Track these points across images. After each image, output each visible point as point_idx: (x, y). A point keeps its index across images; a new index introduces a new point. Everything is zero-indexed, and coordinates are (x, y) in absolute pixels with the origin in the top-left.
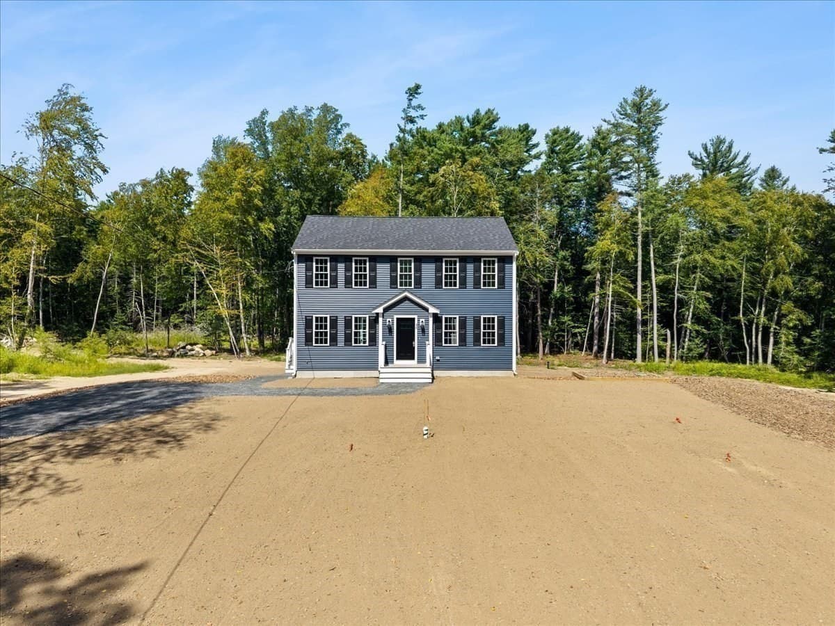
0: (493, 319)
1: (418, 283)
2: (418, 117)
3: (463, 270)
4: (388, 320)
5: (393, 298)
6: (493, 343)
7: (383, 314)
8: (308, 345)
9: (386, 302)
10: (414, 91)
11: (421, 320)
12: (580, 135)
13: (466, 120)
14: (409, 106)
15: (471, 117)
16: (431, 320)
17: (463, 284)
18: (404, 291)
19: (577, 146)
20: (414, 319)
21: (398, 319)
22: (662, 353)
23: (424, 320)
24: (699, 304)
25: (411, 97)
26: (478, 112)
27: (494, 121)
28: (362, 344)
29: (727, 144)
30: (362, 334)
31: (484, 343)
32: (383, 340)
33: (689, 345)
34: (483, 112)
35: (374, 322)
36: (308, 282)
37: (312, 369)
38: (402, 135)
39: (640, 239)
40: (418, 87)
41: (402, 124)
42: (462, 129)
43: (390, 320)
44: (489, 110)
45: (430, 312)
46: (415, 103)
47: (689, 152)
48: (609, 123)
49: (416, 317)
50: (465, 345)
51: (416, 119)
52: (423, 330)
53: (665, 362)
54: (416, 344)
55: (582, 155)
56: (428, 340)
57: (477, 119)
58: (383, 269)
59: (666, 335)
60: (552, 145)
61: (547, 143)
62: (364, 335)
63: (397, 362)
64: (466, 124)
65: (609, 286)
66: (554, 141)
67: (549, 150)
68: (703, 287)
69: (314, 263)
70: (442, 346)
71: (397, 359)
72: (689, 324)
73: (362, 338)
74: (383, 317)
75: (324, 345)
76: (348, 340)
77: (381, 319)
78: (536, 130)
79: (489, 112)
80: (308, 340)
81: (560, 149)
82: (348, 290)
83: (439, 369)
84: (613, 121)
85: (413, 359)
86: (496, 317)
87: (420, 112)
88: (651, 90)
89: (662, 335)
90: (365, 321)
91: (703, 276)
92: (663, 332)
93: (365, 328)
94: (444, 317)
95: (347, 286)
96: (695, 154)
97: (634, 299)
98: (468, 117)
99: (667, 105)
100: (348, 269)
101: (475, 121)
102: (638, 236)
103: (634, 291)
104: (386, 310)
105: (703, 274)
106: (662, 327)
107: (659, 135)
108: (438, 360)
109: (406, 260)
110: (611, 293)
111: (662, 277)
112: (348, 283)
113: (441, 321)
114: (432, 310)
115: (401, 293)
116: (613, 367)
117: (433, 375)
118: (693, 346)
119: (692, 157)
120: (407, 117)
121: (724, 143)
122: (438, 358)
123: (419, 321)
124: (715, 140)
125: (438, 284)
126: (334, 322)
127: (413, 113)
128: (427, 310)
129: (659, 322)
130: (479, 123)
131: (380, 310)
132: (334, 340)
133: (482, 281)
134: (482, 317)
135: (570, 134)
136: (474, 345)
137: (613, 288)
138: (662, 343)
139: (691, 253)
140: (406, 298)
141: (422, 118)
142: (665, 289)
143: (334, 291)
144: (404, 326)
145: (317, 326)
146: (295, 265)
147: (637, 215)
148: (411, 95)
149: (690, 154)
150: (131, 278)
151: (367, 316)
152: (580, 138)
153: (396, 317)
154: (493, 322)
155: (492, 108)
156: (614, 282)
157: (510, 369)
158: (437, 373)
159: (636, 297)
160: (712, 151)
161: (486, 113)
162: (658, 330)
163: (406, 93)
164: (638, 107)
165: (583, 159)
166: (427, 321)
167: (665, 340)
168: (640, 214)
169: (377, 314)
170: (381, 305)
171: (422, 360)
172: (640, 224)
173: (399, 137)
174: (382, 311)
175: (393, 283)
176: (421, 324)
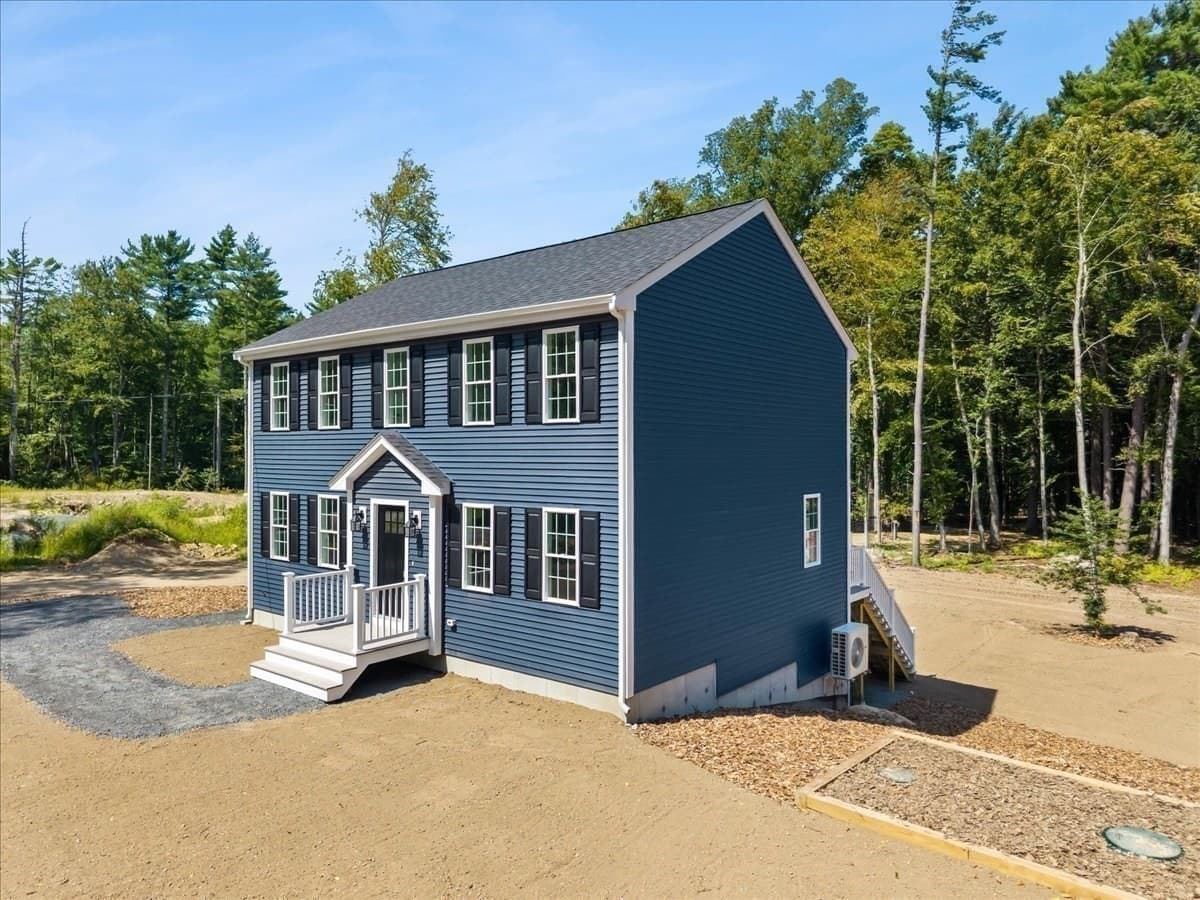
0: (572, 518)
1: (418, 413)
3: (504, 369)
4: (360, 509)
5: (362, 453)
6: (573, 596)
8: (265, 556)
9: (351, 463)
11: (415, 513)
17: (504, 411)
20: (404, 508)
21: (380, 508)
23: (419, 513)
30: (334, 540)
31: (552, 593)
36: (265, 420)
37: (271, 608)
43: (364, 509)
49: (406, 503)
50: (509, 596)
52: (419, 541)
54: (406, 577)
58: (362, 380)
69: (272, 378)
70: (461, 588)
73: (333, 548)
74: (354, 504)
75: (283, 558)
76: (312, 550)
77: (349, 507)
80: (265, 544)
82: (312, 435)
86: (576, 512)
90: (335, 510)
93: (335, 526)
94: (465, 506)
95: (311, 425)
108: (453, 628)
109: (397, 352)
112: (312, 417)
113: (460, 519)
122: (452, 620)
125: (453, 414)
126: (295, 508)
131: (342, 484)
132: (295, 548)
133: (546, 398)
134: (545, 511)
136: (527, 597)
140: (388, 454)
143: (294, 437)
144: (391, 527)
145: (275, 516)
151: (338, 498)
153: (373, 501)
154: (572, 527)
157: (612, 686)
158: (452, 663)
166: (426, 517)
175: (376, 415)
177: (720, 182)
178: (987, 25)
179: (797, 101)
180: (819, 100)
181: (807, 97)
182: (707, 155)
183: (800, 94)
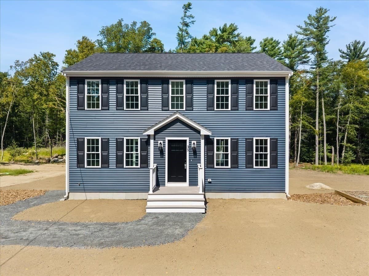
0: (266, 141)
1: (190, 105)
2: (190, 22)
3: (235, 92)
4: (159, 142)
5: (165, 120)
6: (266, 165)
7: (155, 135)
8: (80, 167)
9: (157, 124)
10: (188, 7)
11: (193, 142)
12: (279, 41)
13: (219, 30)
14: (185, 16)
15: (222, 28)
16: (203, 142)
17: (235, 106)
18: (175, 113)
19: (277, 48)
20: (186, 140)
21: (169, 141)
22: (329, 160)
23: (195, 142)
24: (351, 132)
25: (186, 11)
26: (225, 25)
27: (234, 30)
28: (134, 166)
29: (361, 44)
30: (134, 156)
31: (257, 165)
32: (154, 163)
33: (345, 155)
34: (228, 26)
35: (146, 144)
36: (80, 105)
37: (85, 191)
38: (180, 33)
39: (318, 94)
40: (189, 5)
41: (181, 26)
42: (216, 35)
43: (162, 142)
44: (231, 24)
45: (201, 134)
46: (188, 14)
47: (339, 49)
48: (301, 28)
49: (187, 139)
50: (238, 168)
51: (189, 24)
52: (195, 152)
53: (331, 164)
54: (187, 166)
55: (280, 52)
56: (200, 163)
57: (225, 29)
58: (155, 91)
59: (331, 150)
60: (264, 47)
61: (261, 46)
62: (137, 157)
63: (168, 185)
64: (219, 32)
65: (300, 121)
66: (265, 45)
67: (262, 50)
68: (354, 122)
69: (86, 86)
70: (213, 168)
71: (168, 181)
72: (345, 143)
73: (134, 159)
74: (154, 140)
75: (95, 167)
76: (119, 161)
77: (152, 141)
78: (255, 39)
79: (232, 25)
80: (80, 162)
81: (268, 49)
82: (119, 113)
83: (210, 191)
84: (304, 27)
85: (185, 181)
86: (269, 139)
87: (192, 20)
88: (326, 9)
89: (329, 150)
90: (137, 143)
91: (354, 116)
92: (329, 147)
93: (137, 150)
94: (215, 139)
95: (119, 108)
96: (343, 50)
97: (315, 130)
98: (220, 27)
99: (335, 18)
100: (119, 91)
101: (224, 30)
102: (316, 93)
103: (314, 124)
104: (157, 132)
105: (353, 115)
106: (329, 145)
107: (327, 37)
108: (210, 182)
109: (177, 81)
110: (301, 126)
111: (329, 117)
112: (119, 105)
113: (213, 143)
114: (204, 132)
115: (171, 115)
116: (304, 168)
117: (205, 197)
118: (348, 156)
119: (341, 52)
120: (184, 22)
121: (360, 43)
122: (209, 180)
123: (190, 142)
124: (354, 42)
125: (210, 106)
126: (106, 144)
127: (187, 20)
128: (198, 132)
129: (327, 143)
130: (225, 31)
131: (151, 132)
132: (106, 162)
133: (254, 102)
134: (255, 139)
135: (273, 41)
136: (246, 167)
137: (302, 123)
138: (329, 154)
139: (346, 103)
140: (177, 120)
141: (193, 23)
142: (330, 123)
143: (105, 113)
144: (175, 148)
145: (88, 148)
146: (67, 88)
147: (316, 81)
148: (186, 9)
149: (340, 51)
150: (46, 120)
151: (139, 138)
152: (279, 43)
153: (167, 139)
154: (266, 144)
155: (233, 23)
156: (303, 120)
157: (283, 190)
158: (209, 195)
159: (315, 128)
160: (352, 48)
161: (230, 26)
162: (327, 147)
163: (183, 8)
164: (318, 19)
165: (280, 55)
166: (199, 143)
167: (331, 152)
168: (318, 81)
169: (149, 136)
170: (153, 126)
171: (194, 182)
172: (318, 86)
173: (178, 34)
174: (153, 134)
175: (165, 105)
176: (192, 146)
177: (105, 43)
178: (192, 19)
179: (132, 24)
180: (138, 25)
181: (135, 23)
182: (102, 33)
183: (133, 22)
